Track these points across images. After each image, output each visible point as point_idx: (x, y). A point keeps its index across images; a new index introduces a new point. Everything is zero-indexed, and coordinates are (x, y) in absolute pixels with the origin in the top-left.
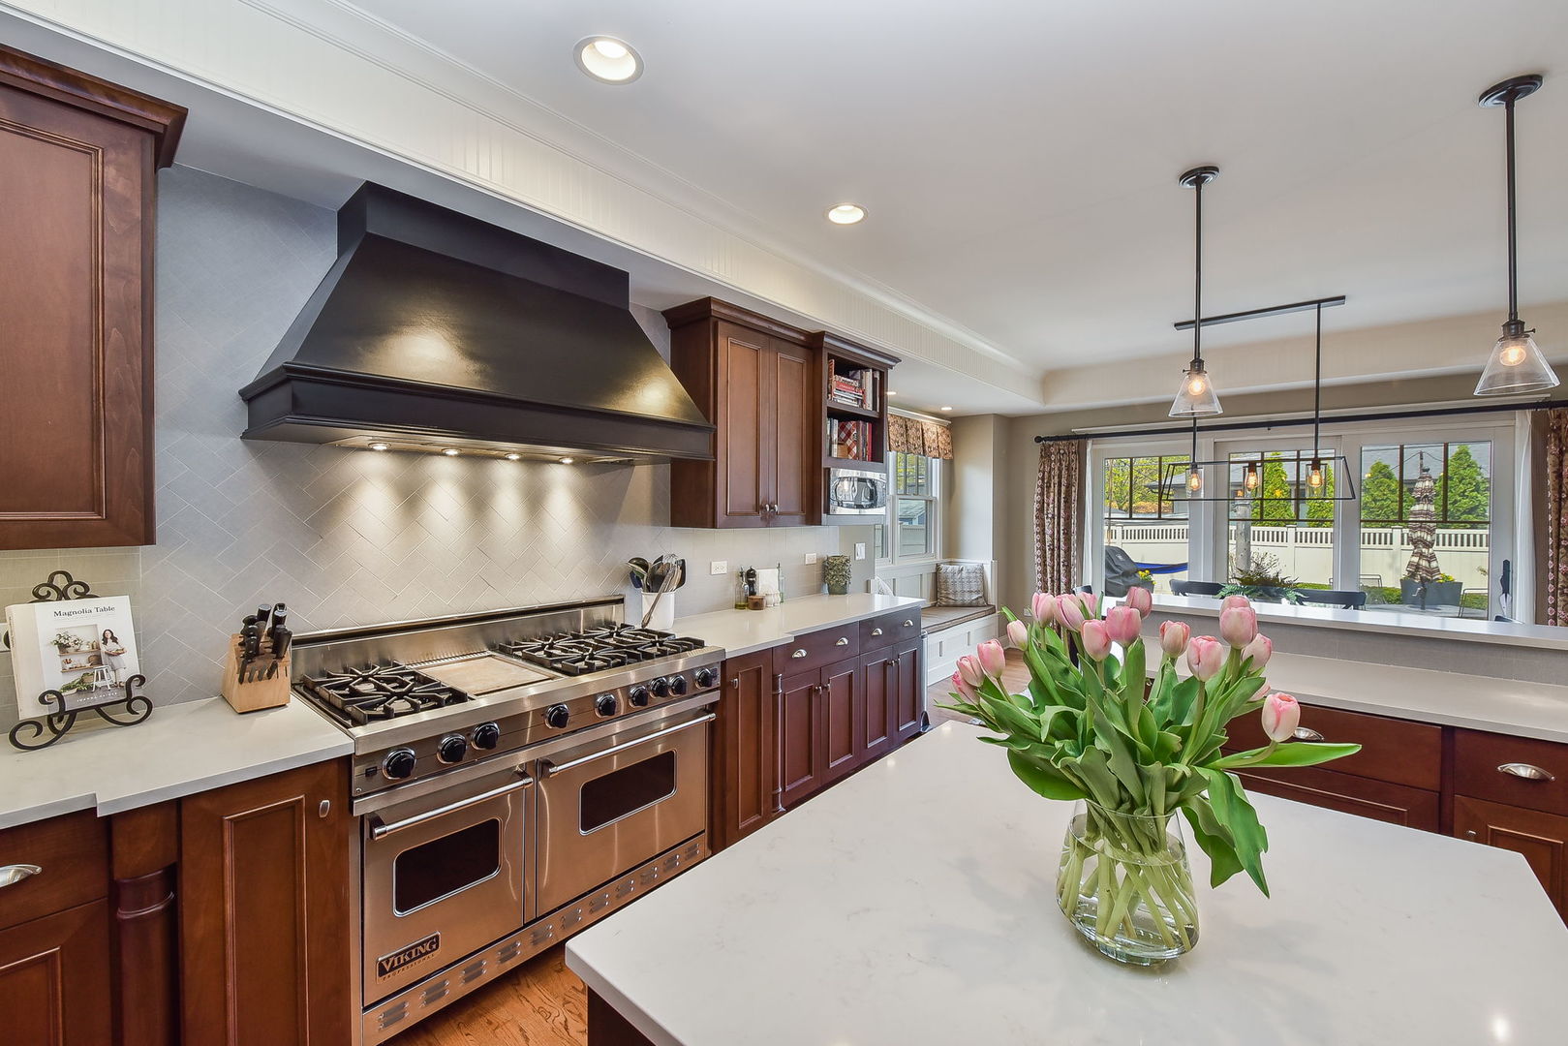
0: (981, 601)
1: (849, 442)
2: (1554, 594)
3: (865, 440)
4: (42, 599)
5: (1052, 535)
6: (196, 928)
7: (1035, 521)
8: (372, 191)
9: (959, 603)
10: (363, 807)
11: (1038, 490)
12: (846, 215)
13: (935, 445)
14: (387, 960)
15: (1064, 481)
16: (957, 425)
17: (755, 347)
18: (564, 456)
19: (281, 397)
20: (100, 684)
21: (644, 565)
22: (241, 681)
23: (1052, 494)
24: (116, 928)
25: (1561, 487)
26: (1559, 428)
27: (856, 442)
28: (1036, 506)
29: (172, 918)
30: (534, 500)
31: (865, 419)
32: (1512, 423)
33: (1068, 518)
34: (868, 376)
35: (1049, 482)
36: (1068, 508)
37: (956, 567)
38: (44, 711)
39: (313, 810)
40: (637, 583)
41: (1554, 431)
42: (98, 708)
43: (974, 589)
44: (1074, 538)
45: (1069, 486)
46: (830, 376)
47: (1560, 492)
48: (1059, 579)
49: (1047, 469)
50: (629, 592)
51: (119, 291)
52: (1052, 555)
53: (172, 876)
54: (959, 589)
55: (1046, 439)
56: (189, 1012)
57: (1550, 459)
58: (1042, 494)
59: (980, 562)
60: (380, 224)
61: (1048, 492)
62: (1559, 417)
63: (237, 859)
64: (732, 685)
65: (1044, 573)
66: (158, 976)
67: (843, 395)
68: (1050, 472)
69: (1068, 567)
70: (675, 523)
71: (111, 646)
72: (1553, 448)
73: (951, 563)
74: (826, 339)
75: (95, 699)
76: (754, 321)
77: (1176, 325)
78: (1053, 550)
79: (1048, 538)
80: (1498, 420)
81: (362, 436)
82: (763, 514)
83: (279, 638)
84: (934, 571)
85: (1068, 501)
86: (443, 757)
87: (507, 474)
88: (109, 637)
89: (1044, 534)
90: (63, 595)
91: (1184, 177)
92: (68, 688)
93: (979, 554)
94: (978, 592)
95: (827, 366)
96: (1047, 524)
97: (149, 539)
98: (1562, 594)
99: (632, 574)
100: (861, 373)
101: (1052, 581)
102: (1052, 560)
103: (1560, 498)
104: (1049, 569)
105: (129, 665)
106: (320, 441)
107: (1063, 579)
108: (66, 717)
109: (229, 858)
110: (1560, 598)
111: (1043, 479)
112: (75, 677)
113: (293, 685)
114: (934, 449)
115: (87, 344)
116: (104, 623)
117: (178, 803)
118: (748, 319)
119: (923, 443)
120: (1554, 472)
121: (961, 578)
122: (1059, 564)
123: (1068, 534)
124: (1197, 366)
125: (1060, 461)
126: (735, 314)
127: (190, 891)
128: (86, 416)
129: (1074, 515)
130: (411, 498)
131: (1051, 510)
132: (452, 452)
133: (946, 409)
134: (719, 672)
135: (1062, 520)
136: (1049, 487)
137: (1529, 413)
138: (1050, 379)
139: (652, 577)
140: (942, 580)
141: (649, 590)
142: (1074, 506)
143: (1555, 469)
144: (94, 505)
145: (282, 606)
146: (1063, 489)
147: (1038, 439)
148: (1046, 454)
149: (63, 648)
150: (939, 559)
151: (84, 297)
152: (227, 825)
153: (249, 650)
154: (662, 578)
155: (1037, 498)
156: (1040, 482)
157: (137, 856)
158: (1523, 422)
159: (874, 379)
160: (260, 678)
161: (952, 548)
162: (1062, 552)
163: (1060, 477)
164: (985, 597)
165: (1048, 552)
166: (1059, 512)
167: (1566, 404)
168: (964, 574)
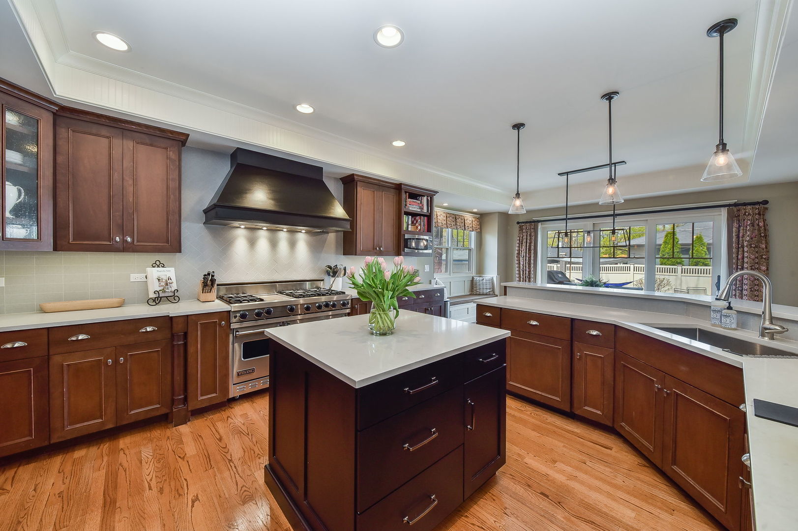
0: (491, 293)
1: (417, 225)
2: (735, 290)
3: (424, 224)
4: (154, 267)
5: (523, 265)
6: (191, 350)
7: (516, 258)
8: (238, 150)
9: (481, 293)
10: (233, 326)
11: (517, 245)
13: (471, 226)
14: (240, 372)
15: (528, 241)
16: (482, 217)
17: (373, 190)
18: (302, 230)
19: (213, 213)
20: (167, 290)
21: (330, 267)
22: (203, 293)
24: (173, 346)
25: (739, 242)
26: (739, 216)
27: (420, 225)
28: (516, 252)
29: (185, 345)
30: (293, 244)
31: (424, 216)
33: (530, 257)
34: (425, 199)
35: (522, 241)
36: (530, 253)
38: (154, 296)
39: (220, 325)
40: (329, 274)
41: (736, 217)
42: (167, 297)
43: (488, 287)
44: (532, 266)
45: (530, 243)
46: (406, 199)
47: (738, 244)
49: (521, 236)
50: (326, 278)
51: (173, 185)
52: (523, 273)
53: (186, 335)
54: (481, 287)
55: (521, 223)
56: (189, 371)
57: (734, 229)
58: (519, 247)
59: (492, 276)
60: (241, 160)
61: (522, 246)
62: (739, 210)
63: (201, 333)
64: (355, 307)
66: (182, 359)
67: (413, 206)
68: (523, 237)
70: (344, 254)
71: (170, 281)
72: (735, 225)
73: (480, 277)
74: (404, 186)
75: (167, 295)
76: (372, 181)
77: (559, 174)
78: (523, 271)
80: (715, 212)
81: (236, 224)
82: (377, 251)
83: (213, 281)
84: (471, 279)
85: (530, 250)
86: (256, 316)
87: (283, 235)
88: (169, 279)
89: (520, 264)
90: (158, 266)
92: (160, 291)
93: (492, 273)
94: (490, 289)
95: (404, 195)
96: (521, 260)
97: (180, 252)
98: (738, 290)
99: (327, 271)
100: (422, 198)
103: (738, 247)
105: (174, 287)
106: (225, 225)
108: (159, 298)
109: (199, 333)
110: (737, 292)
111: (520, 240)
112: (162, 288)
113: (217, 298)
114: (470, 227)
115: (166, 199)
116: (169, 274)
117: (187, 316)
118: (370, 180)
119: (465, 225)
120: (736, 235)
121: (483, 283)
123: (529, 264)
124: (518, 195)
125: (527, 232)
126: (364, 179)
127: (190, 339)
128: (165, 218)
129: (532, 256)
130: (252, 242)
131: (523, 254)
132: (265, 228)
133: (475, 210)
134: (350, 302)
135: (527, 258)
136: (522, 243)
137: (727, 208)
139: (333, 272)
140: (474, 284)
141: (333, 277)
142: (532, 252)
143: (736, 234)
144: (167, 242)
145: (214, 272)
146: (528, 244)
147: (518, 223)
148: (521, 229)
149: (159, 280)
150: (474, 274)
151: (165, 187)
152: (199, 324)
153: (205, 284)
154: (336, 272)
155: (517, 248)
156: (518, 242)
157: (178, 328)
158: (724, 212)
159: (428, 200)
160: (208, 292)
161: (480, 271)
163: (527, 239)
164: (493, 291)
165: (521, 272)
166: (526, 255)
167: (745, 204)
168: (484, 281)
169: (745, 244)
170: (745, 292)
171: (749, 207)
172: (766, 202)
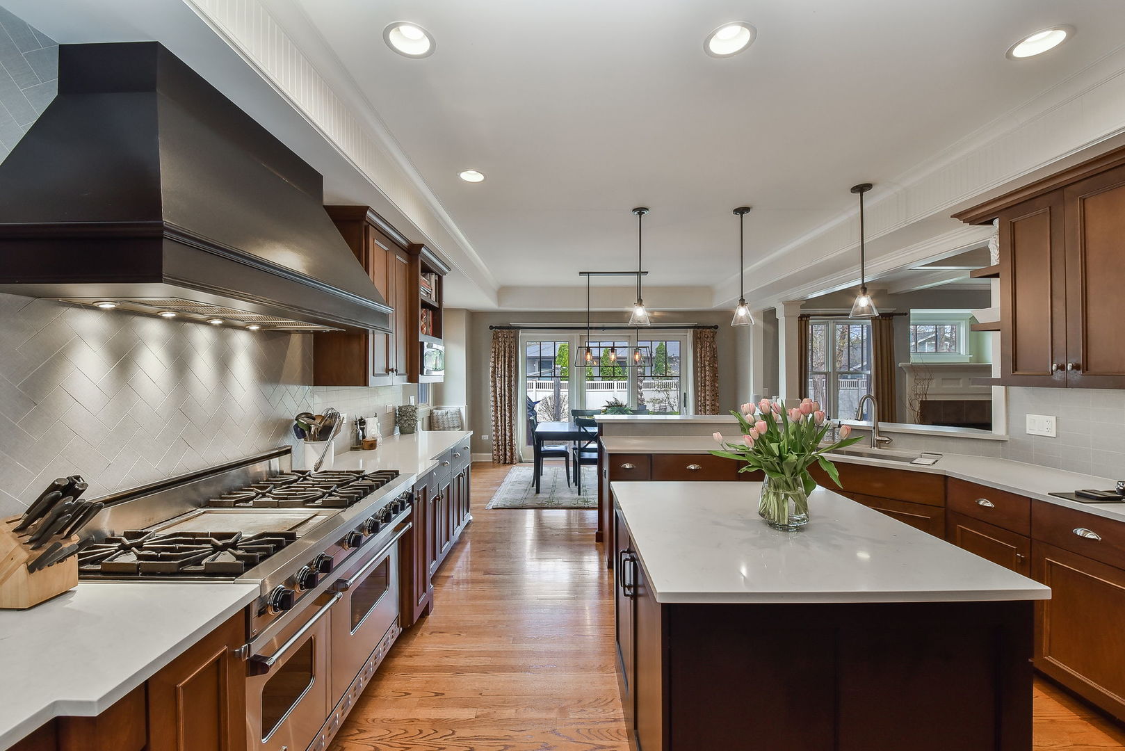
3: (429, 322)
5: (501, 388)
7: (490, 379)
11: (493, 360)
12: (472, 176)
15: (507, 354)
17: (386, 249)
23: (500, 362)
26: (701, 338)
27: (426, 324)
28: (491, 369)
31: (432, 308)
32: (685, 334)
33: (510, 376)
34: (433, 278)
35: (499, 355)
36: (510, 371)
37: (444, 411)
41: (699, 338)
44: (513, 389)
45: (510, 357)
46: (419, 276)
48: (505, 415)
49: (497, 347)
52: (501, 400)
54: (447, 426)
55: (496, 328)
57: (698, 350)
58: (495, 362)
59: (458, 407)
61: (498, 361)
62: (700, 333)
65: (496, 411)
67: (423, 290)
68: (499, 349)
69: (510, 406)
70: (317, 383)
73: (437, 409)
74: (423, 249)
76: (388, 229)
77: (580, 273)
78: (501, 397)
79: (498, 389)
80: (681, 332)
84: (430, 416)
85: (510, 366)
89: (496, 387)
91: (635, 210)
93: (457, 402)
94: (459, 427)
95: (420, 269)
96: (497, 381)
100: (431, 275)
101: (501, 416)
102: (501, 403)
104: (499, 408)
107: (507, 414)
111: (495, 353)
118: (385, 227)
121: (448, 418)
122: (505, 406)
123: (510, 386)
125: (504, 342)
126: (378, 222)
129: (513, 374)
131: (499, 372)
135: (506, 378)
136: (498, 358)
137: (692, 330)
138: (503, 291)
140: (435, 421)
142: (513, 368)
146: (507, 359)
147: (491, 328)
148: (496, 338)
150: (431, 407)
155: (492, 365)
156: (493, 355)
158: (690, 333)
159: (436, 281)
161: (439, 398)
162: (507, 398)
163: (505, 352)
165: (499, 399)
166: (505, 373)
167: (704, 327)
168: (449, 416)
169: (707, 363)
170: (708, 408)
171: (708, 330)
172: (716, 327)
